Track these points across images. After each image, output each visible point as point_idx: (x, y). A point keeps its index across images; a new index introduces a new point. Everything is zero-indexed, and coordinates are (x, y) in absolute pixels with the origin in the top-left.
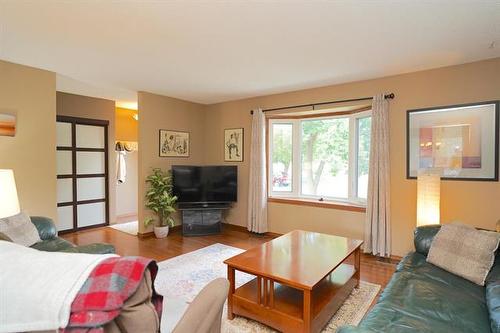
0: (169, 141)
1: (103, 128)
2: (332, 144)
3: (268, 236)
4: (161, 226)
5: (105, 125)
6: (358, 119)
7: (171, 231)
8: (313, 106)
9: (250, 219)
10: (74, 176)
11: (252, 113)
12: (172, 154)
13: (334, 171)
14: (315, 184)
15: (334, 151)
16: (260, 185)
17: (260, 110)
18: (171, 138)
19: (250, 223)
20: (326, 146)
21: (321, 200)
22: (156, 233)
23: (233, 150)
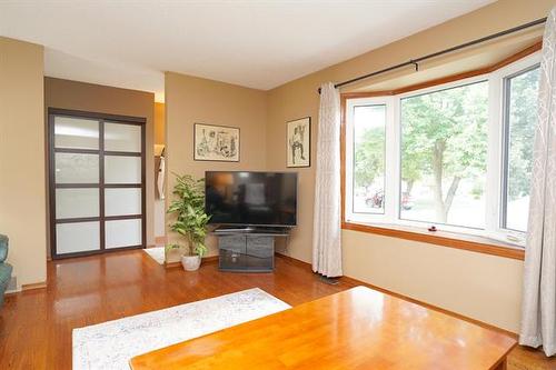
0: (208, 139)
1: (140, 127)
2: (470, 151)
3: (342, 282)
4: (192, 254)
5: (141, 123)
6: (508, 79)
7: (204, 262)
8: (415, 62)
9: (315, 253)
10: (102, 186)
11: (320, 91)
12: (212, 156)
13: (477, 193)
14: (445, 207)
15: (472, 162)
16: (330, 202)
17: (331, 85)
18: (212, 134)
19: (315, 258)
20: (461, 154)
21: (433, 229)
22: (184, 263)
23: (298, 150)
